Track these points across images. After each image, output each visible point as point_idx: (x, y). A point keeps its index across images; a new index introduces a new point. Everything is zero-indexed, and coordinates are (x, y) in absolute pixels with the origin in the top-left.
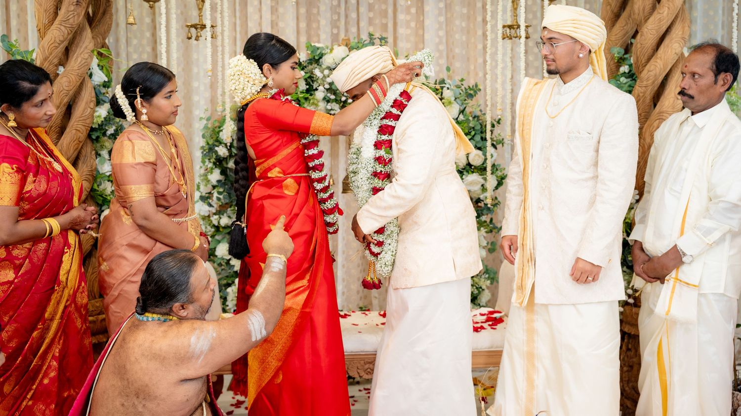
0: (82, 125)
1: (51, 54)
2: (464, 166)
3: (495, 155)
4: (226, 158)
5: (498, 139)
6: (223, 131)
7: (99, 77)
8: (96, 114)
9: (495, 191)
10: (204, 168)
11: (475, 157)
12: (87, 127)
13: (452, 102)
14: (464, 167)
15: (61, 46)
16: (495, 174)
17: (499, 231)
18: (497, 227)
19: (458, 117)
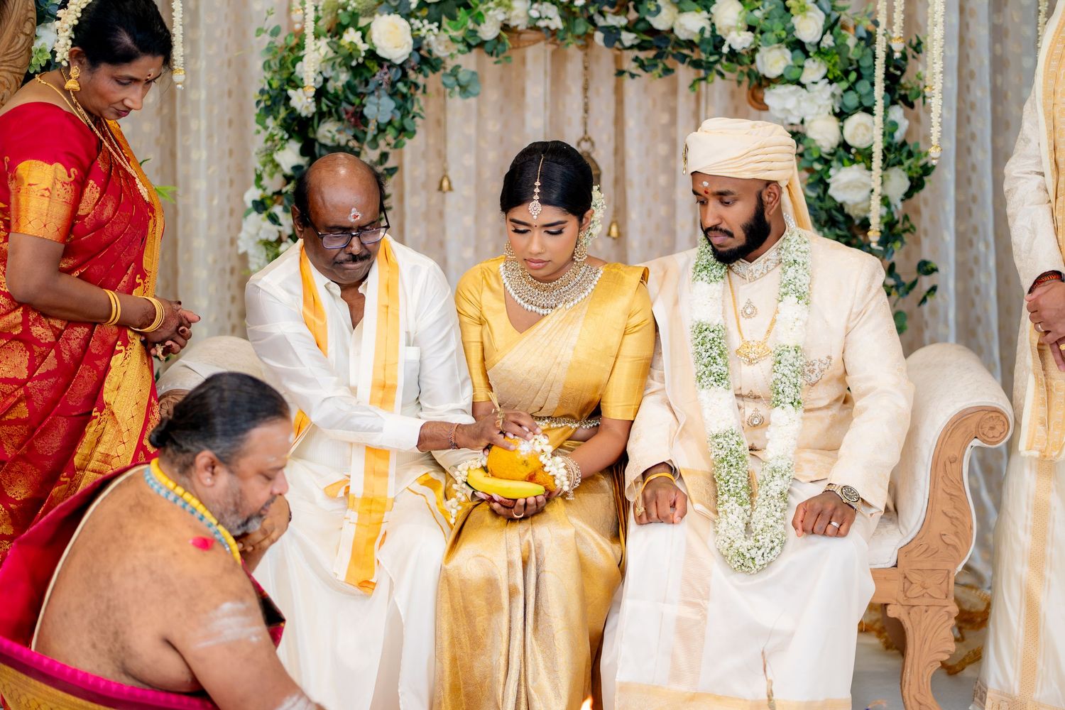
0: (8, 71)
2: (832, 148)
3: (904, 125)
4: (312, 118)
5: (915, 86)
6: (305, 59)
8: (37, 45)
9: (908, 201)
10: (265, 135)
11: (856, 128)
12: (17, 76)
13: (807, 6)
14: (832, 151)
16: (902, 167)
17: (907, 293)
18: (904, 284)
19: (821, 39)
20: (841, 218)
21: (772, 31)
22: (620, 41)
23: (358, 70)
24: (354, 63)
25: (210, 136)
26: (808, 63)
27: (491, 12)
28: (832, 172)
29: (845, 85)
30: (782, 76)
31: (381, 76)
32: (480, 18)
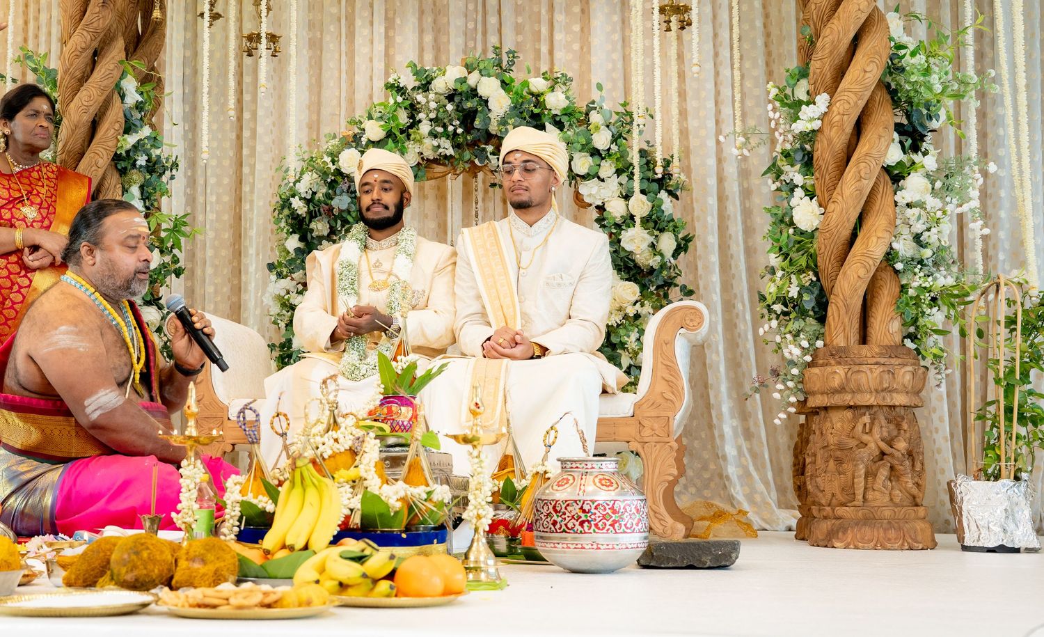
1: (72, 65)
2: (622, 217)
4: (306, 217)
7: (133, 97)
8: (122, 137)
9: (676, 257)
11: (636, 204)
13: (601, 129)
14: (622, 219)
15: (84, 55)
19: (610, 148)
20: (631, 264)
21: (578, 142)
22: (487, 157)
23: (332, 185)
24: (329, 180)
25: (258, 254)
26: (603, 163)
27: (410, 146)
28: (623, 232)
29: (626, 174)
30: (588, 173)
31: (344, 186)
32: (404, 150)
